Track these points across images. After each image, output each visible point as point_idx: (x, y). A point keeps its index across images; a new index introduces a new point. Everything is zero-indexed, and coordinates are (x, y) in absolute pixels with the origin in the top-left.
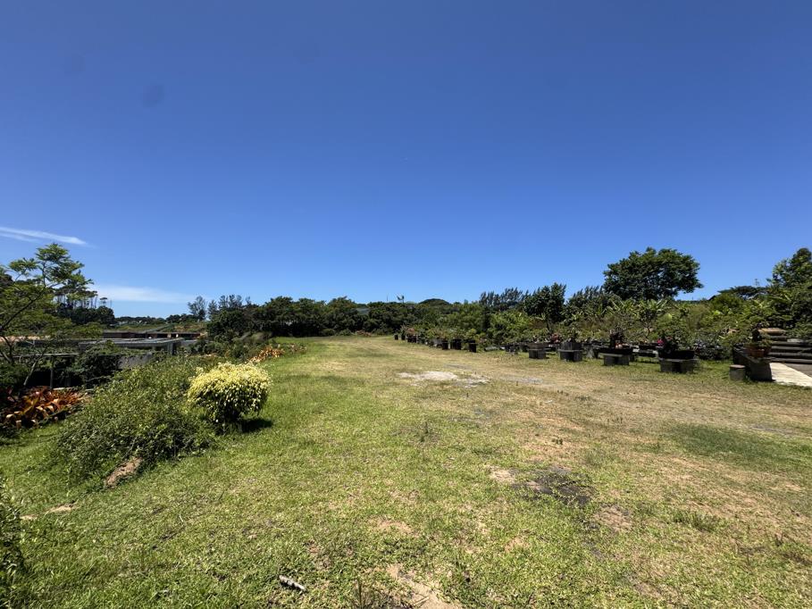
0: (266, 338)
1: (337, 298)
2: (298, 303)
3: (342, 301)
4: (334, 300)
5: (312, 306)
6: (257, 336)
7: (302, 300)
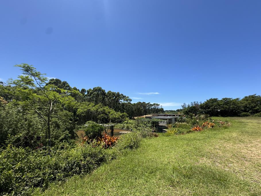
0: (206, 117)
1: (248, 96)
2: (222, 100)
3: (253, 97)
4: (246, 97)
5: (231, 101)
6: (202, 116)
7: (224, 99)
